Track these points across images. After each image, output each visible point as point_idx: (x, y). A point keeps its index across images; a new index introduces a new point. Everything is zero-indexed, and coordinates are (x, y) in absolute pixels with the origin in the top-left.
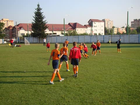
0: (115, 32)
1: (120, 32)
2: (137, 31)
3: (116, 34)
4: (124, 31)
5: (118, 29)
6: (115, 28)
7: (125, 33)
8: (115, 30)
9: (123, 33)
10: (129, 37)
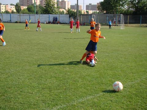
0: (2, 10)
1: (9, 11)
2: (28, 10)
3: (4, 12)
4: (13, 10)
5: (5, 7)
6: (1, 5)
7: (14, 12)
8: (2, 8)
9: (13, 12)
10: (39, 16)
